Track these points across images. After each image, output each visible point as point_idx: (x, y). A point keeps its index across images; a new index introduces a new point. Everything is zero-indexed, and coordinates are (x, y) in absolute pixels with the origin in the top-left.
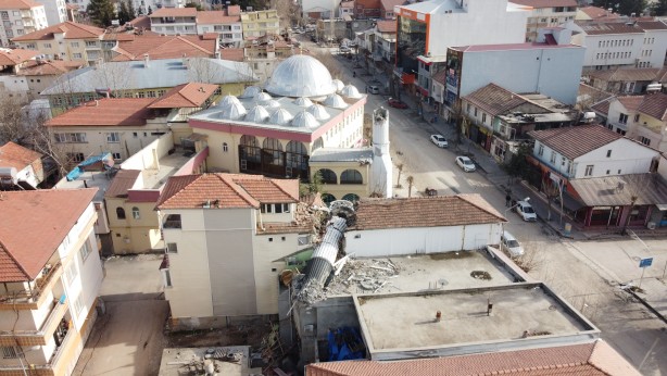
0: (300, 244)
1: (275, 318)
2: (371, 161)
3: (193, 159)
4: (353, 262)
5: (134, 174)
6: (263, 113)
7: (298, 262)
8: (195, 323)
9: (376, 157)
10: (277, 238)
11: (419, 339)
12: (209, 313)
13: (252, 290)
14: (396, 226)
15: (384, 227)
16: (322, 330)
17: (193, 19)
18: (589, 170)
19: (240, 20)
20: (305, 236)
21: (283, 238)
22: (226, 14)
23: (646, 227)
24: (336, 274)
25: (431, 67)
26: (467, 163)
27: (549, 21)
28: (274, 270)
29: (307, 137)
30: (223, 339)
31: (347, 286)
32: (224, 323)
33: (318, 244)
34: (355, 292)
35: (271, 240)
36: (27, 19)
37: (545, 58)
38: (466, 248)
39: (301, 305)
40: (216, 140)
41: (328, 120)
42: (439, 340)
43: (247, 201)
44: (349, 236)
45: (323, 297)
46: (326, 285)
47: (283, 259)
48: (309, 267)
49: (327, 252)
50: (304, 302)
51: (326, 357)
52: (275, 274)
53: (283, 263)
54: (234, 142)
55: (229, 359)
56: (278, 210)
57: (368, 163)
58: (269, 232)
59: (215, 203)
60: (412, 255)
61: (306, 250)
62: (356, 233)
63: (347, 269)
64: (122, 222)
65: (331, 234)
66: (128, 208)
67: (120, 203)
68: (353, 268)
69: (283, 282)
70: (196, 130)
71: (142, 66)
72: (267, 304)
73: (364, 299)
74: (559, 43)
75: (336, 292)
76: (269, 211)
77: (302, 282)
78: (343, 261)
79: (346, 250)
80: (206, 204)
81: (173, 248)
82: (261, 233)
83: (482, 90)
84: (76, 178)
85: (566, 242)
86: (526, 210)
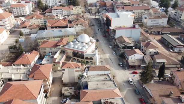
0: (81, 73)
1: (77, 83)
3: (65, 55)
4: (88, 76)
5: (56, 59)
6: (77, 47)
7: (81, 75)
8: (66, 83)
9: (95, 55)
11: (95, 87)
12: (68, 82)
13: (74, 79)
14: (95, 71)
15: (93, 71)
16: (83, 85)
17: (62, 9)
18: (131, 58)
19: (72, 9)
21: (79, 72)
22: (69, 8)
23: (140, 68)
24: (86, 77)
25: (111, 30)
26: (114, 53)
27: (143, 12)
28: (77, 76)
29: (84, 52)
30: (70, 86)
32: (70, 83)
33: (84, 73)
34: (88, 80)
36: (24, 9)
38: (105, 74)
40: (69, 51)
41: (88, 48)
42: (97, 87)
43: (74, 67)
44: (88, 72)
47: (79, 75)
48: (82, 76)
49: (85, 74)
50: (81, 82)
51: (84, 89)
54: (71, 52)
55: (71, 88)
56: (78, 68)
58: (77, 71)
59: (69, 67)
60: (97, 75)
64: (54, 66)
65: (86, 71)
66: (55, 64)
67: (54, 63)
69: (79, 78)
70: (65, 49)
71: (54, 31)
72: (76, 81)
73: (89, 81)
74: (136, 28)
75: (85, 80)
77: (81, 78)
81: (64, 73)
82: (76, 71)
83: (120, 37)
84: (46, 58)
85: (126, 71)
86: (121, 64)
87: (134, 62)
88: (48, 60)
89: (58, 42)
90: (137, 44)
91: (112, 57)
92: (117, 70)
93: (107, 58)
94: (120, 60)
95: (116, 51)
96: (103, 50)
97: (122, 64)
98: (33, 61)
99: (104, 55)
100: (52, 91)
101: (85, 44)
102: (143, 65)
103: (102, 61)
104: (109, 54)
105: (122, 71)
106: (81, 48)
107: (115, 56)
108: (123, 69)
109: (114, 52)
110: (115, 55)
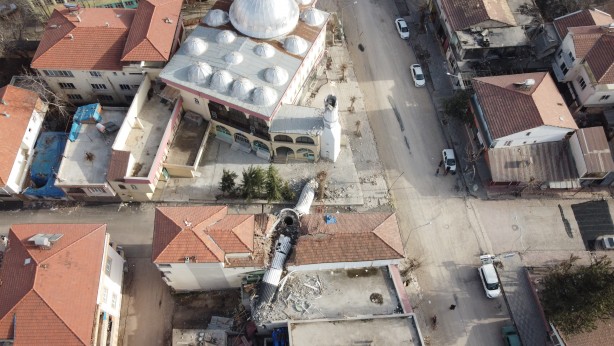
4: (292, 278)
5: (124, 156)
13: (225, 282)
18: (509, 143)
26: (419, 77)
29: (266, 118)
31: (286, 307)
33: (268, 267)
34: (290, 317)
38: (374, 266)
40: (189, 97)
43: (215, 256)
49: (274, 278)
54: (204, 101)
55: (213, 341)
57: (318, 135)
58: (233, 265)
59: (193, 258)
60: (334, 271)
64: (124, 191)
65: (278, 258)
67: (119, 183)
68: (292, 286)
73: (295, 325)
78: (286, 278)
80: (186, 260)
81: (168, 272)
82: (228, 266)
84: (76, 135)
85: (471, 201)
86: (450, 162)
87: (518, 163)
88: (90, 157)
89: (126, 34)
90: (541, 30)
91: (408, 105)
92: (430, 200)
93: (380, 112)
94: (445, 123)
95: (429, 56)
96: (361, 48)
97: (456, 161)
98: (20, 151)
99: (368, 85)
100: (130, 337)
101: (270, 51)
102: (561, 179)
103: (357, 135)
104: (391, 83)
105: (450, 201)
106: (248, 85)
107: (424, 94)
108: (457, 188)
109: (419, 71)
110: (421, 87)
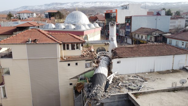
0: (86, 67)
2: (109, 43)
4: (117, 77)
6: (63, 26)
9: (111, 42)
10: (73, 63)
19: (54, 21)
20: (89, 62)
21: (77, 64)
24: (110, 83)
25: (119, 25)
28: (71, 84)
31: (120, 89)
35: (69, 65)
37: (158, 19)
38: (174, 68)
39: (92, 102)
43: (54, 40)
44: (114, 61)
45: (107, 96)
46: (105, 89)
47: (76, 77)
50: (95, 100)
52: (72, 87)
53: (77, 79)
56: (73, 48)
57: (108, 44)
58: (68, 60)
59: (35, 41)
60: (148, 73)
61: (90, 71)
62: (118, 60)
63: (115, 81)
65: (103, 62)
68: (119, 79)
71: (17, 23)
73: (136, 95)
74: (162, 15)
76: (68, 49)
77: (90, 88)
78: (112, 76)
79: (113, 70)
80: (28, 42)
83: (139, 29)
